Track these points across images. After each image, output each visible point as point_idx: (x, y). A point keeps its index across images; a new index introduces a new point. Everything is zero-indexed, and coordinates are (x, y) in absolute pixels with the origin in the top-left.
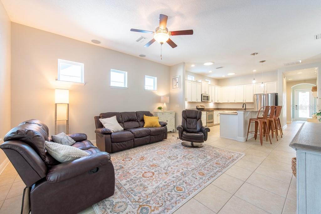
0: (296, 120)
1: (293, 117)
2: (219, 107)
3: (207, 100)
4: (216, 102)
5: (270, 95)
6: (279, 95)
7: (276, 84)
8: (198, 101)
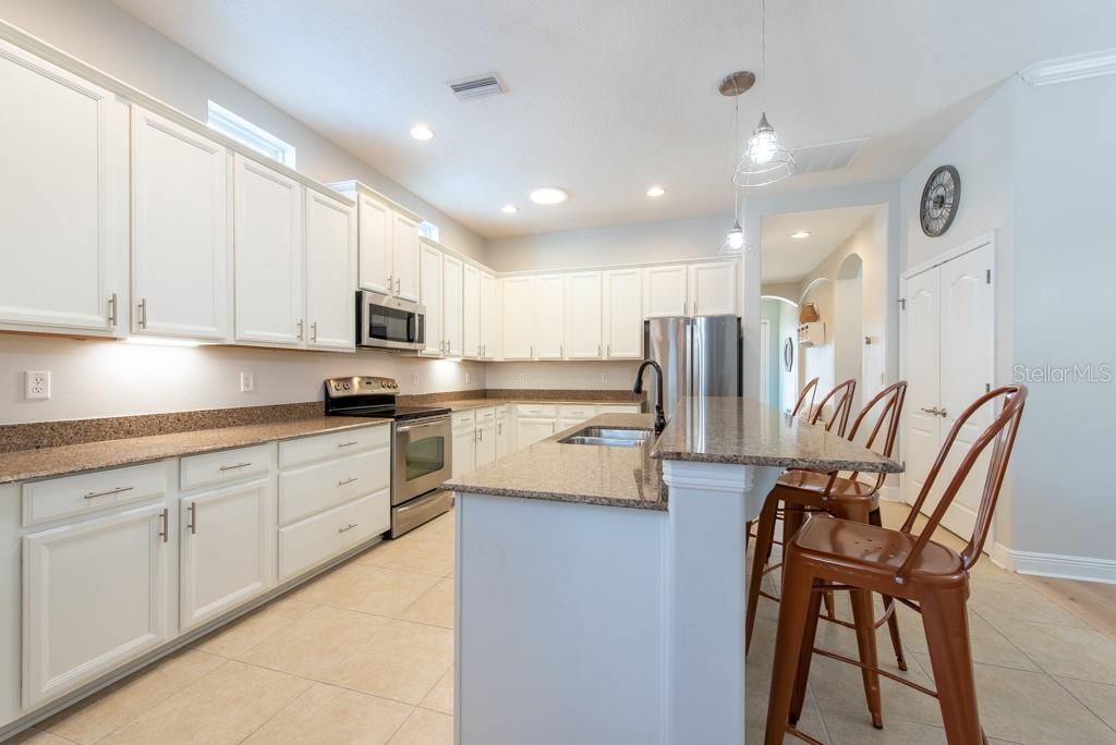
2: (492, 384)
3: (410, 340)
4: (473, 354)
8: (314, 338)
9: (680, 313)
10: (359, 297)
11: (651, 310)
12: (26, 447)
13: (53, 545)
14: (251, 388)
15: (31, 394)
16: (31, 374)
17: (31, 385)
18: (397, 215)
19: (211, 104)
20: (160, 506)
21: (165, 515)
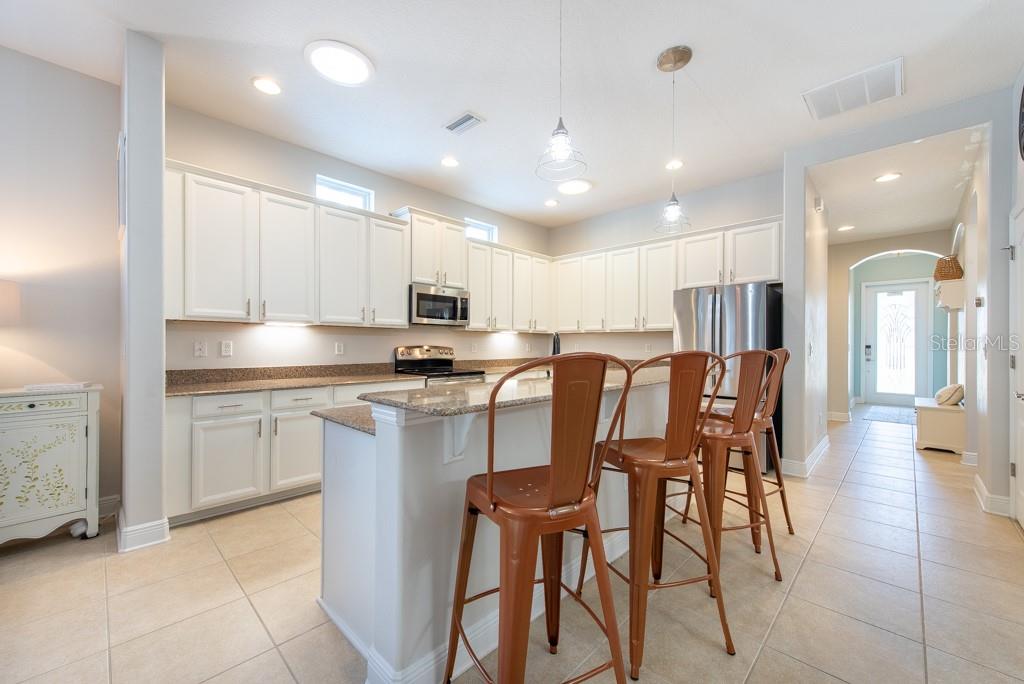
0: (868, 403)
1: (857, 392)
3: (453, 318)
4: (525, 327)
5: (750, 287)
6: (786, 291)
7: (774, 231)
8: (374, 320)
9: (715, 282)
10: (410, 287)
11: (685, 282)
12: (221, 381)
13: (206, 429)
14: (342, 353)
15: (224, 354)
16: (224, 342)
17: (223, 348)
18: (445, 224)
19: (318, 176)
20: (258, 417)
21: (260, 422)
